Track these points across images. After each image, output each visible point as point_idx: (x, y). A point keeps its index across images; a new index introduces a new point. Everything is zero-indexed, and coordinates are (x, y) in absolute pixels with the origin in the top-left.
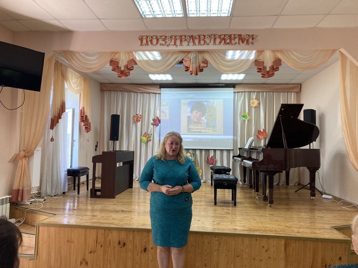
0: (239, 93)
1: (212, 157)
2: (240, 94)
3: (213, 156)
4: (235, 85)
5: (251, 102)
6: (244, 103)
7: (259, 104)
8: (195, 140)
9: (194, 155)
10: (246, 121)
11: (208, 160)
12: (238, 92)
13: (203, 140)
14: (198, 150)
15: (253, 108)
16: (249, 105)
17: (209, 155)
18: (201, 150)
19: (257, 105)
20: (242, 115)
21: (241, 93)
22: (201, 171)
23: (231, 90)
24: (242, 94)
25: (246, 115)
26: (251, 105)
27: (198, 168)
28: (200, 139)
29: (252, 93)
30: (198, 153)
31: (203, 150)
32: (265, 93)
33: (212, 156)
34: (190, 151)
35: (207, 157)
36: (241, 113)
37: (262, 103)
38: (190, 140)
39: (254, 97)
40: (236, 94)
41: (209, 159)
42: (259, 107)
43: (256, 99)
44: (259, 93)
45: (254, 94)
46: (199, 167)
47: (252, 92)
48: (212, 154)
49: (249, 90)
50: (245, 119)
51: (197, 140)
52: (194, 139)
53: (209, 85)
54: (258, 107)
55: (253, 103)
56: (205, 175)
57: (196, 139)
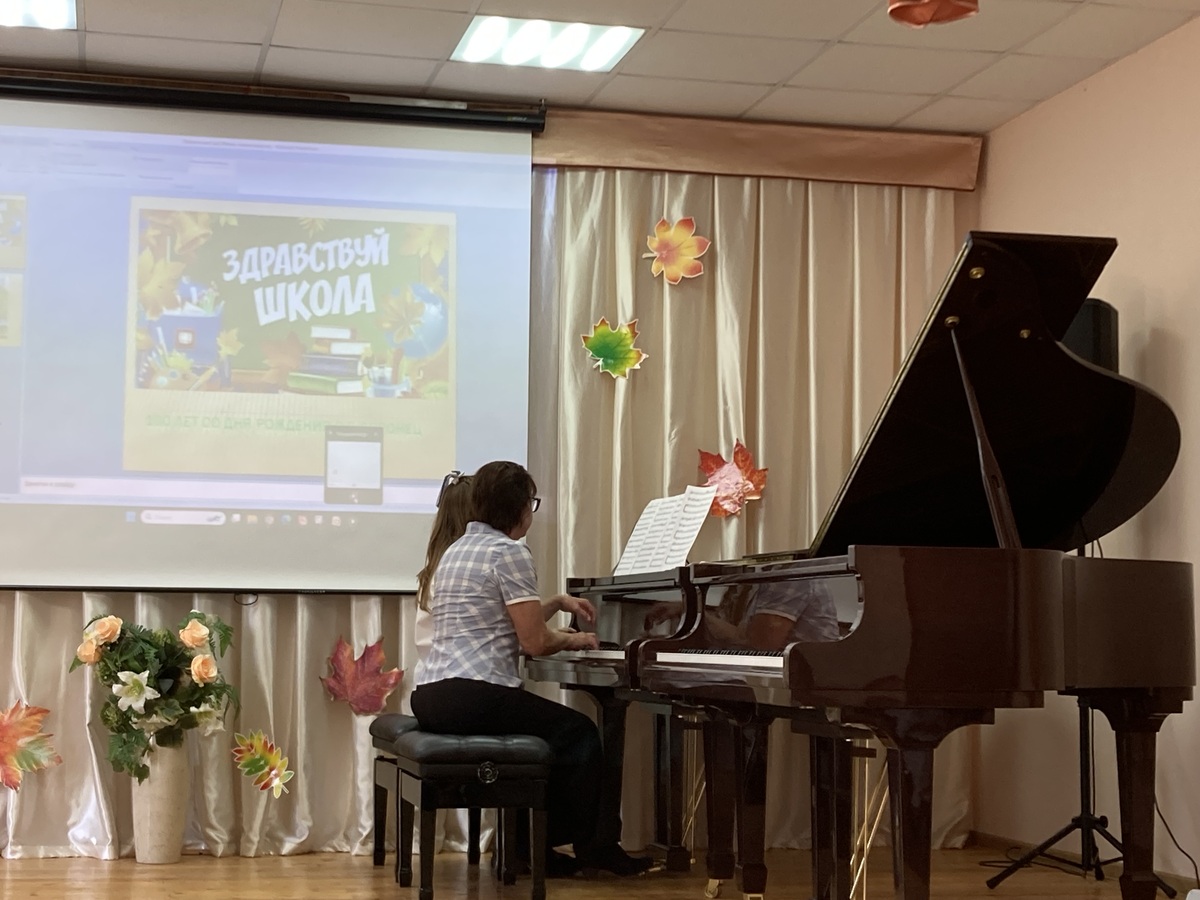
0: (568, 174)
1: (368, 651)
2: (574, 181)
3: (380, 642)
4: (542, 115)
5: (653, 243)
6: (603, 248)
7: (709, 259)
8: (237, 517)
9: (230, 637)
10: (622, 384)
11: (336, 674)
12: (561, 168)
13: (303, 521)
14: (262, 598)
15: (667, 287)
16: (640, 265)
17: (344, 640)
18: (283, 598)
19: (696, 269)
20: (592, 335)
21: (582, 175)
22: (279, 760)
23: (513, 152)
24: (590, 182)
25: (620, 341)
26: (655, 268)
27: (258, 744)
28: (277, 514)
29: (656, 179)
30: (258, 619)
31: (300, 599)
32: (747, 182)
33: (372, 642)
34: (199, 605)
35: (327, 654)
36: (581, 324)
37: (729, 257)
38: (200, 519)
39: (677, 214)
40: (551, 179)
41: (348, 671)
42: (705, 284)
43: (686, 223)
44: (706, 180)
45: (675, 189)
46: (267, 731)
47: (662, 171)
48: (367, 628)
49: (639, 158)
50: (614, 367)
51: (252, 519)
52: (229, 512)
53: (354, 99)
54: (698, 286)
55: (668, 252)
56: (311, 797)
57: (244, 513)
